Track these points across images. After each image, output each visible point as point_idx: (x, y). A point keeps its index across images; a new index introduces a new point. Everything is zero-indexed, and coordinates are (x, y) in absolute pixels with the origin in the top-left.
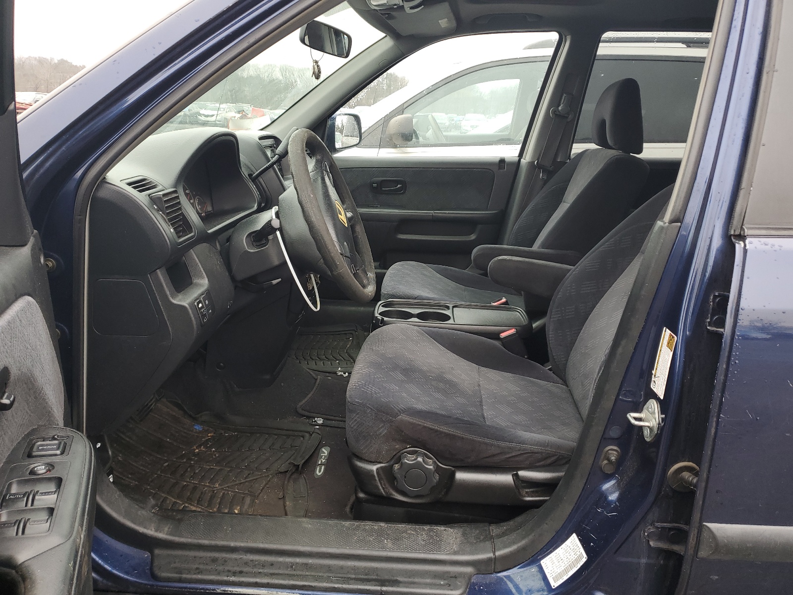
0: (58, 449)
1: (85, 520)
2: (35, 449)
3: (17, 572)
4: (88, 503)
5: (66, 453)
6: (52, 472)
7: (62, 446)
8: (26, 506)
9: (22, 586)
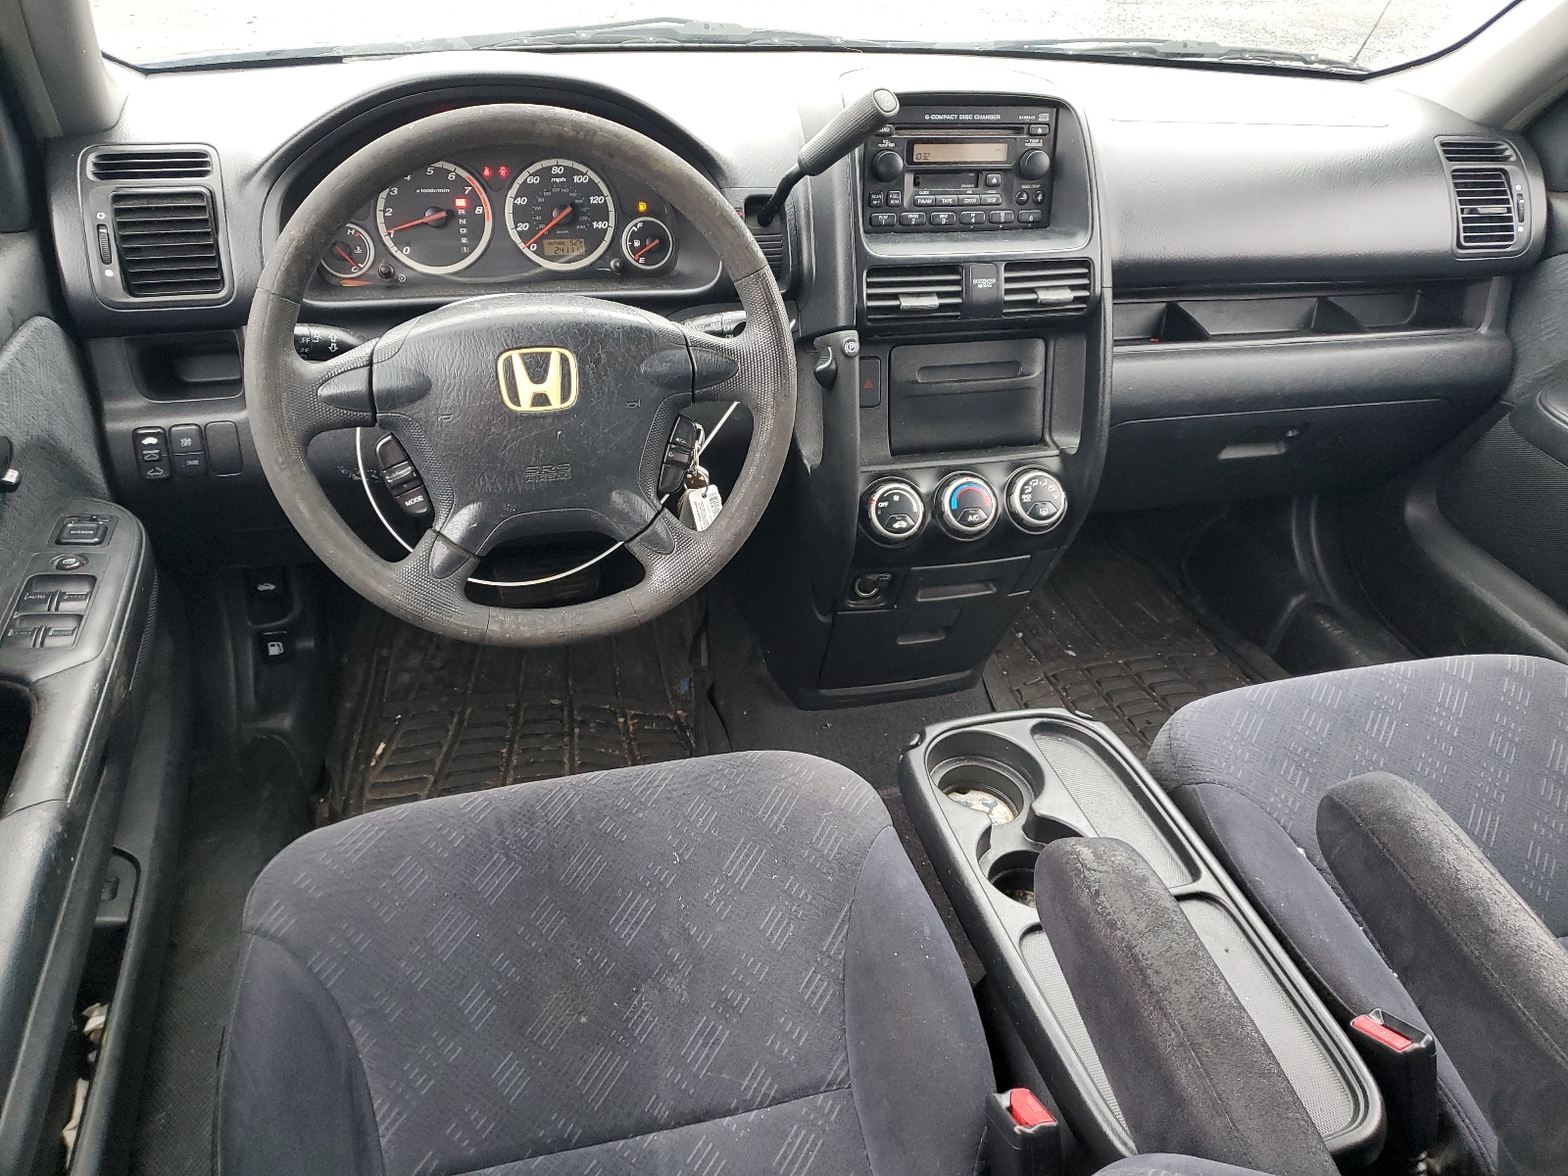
0: (95, 536)
1: (122, 635)
2: (65, 535)
3: (30, 690)
4: (128, 612)
5: (105, 543)
6: (85, 568)
7: (100, 533)
8: (49, 610)
9: (36, 706)
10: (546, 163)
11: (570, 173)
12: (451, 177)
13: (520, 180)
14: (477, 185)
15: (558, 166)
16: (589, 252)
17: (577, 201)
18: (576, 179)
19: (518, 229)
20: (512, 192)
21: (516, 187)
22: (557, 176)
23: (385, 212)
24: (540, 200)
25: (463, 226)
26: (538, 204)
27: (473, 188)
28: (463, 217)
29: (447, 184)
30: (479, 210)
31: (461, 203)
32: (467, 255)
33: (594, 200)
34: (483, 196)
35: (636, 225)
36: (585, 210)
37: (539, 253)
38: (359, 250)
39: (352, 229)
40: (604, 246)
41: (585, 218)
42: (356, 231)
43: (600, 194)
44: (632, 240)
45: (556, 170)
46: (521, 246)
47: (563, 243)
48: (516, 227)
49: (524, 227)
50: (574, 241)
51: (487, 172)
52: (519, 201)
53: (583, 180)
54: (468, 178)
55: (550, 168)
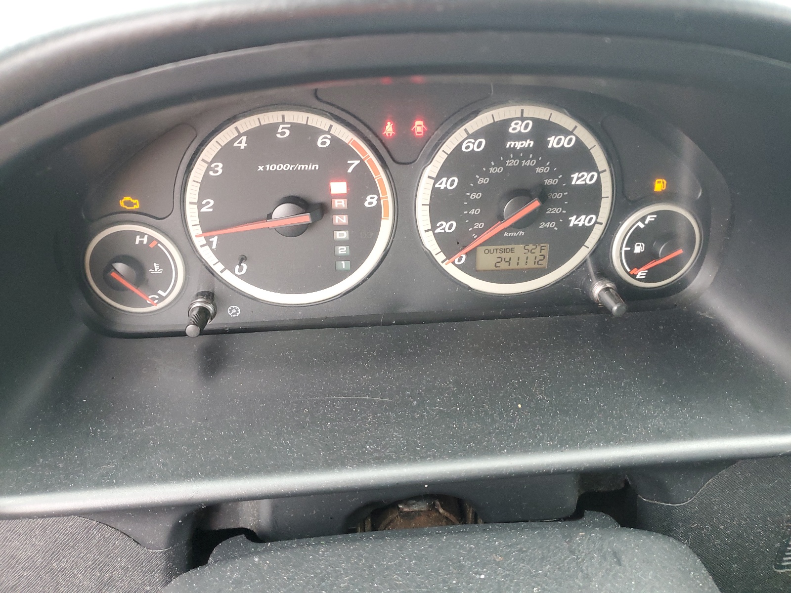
10: (500, 113)
11: (542, 129)
12: (323, 142)
13: (449, 146)
14: (369, 156)
15: (522, 119)
16: (554, 265)
17: (547, 182)
18: (553, 142)
19: (438, 231)
20: (433, 168)
21: (440, 158)
22: (520, 137)
23: (200, 206)
24: (482, 181)
25: (341, 228)
26: (478, 188)
27: (362, 161)
28: (340, 212)
29: (314, 154)
30: (370, 201)
31: (339, 187)
32: (345, 275)
33: (580, 178)
34: (380, 175)
35: (643, 219)
36: (558, 196)
37: (469, 268)
38: (156, 269)
39: (142, 235)
40: (582, 254)
41: (556, 210)
42: (151, 239)
43: (590, 166)
44: (631, 243)
45: (517, 127)
46: (440, 258)
47: (512, 250)
48: (434, 227)
49: (447, 227)
50: (531, 247)
51: (389, 129)
52: (444, 184)
53: (566, 142)
54: (354, 143)
55: (507, 123)
